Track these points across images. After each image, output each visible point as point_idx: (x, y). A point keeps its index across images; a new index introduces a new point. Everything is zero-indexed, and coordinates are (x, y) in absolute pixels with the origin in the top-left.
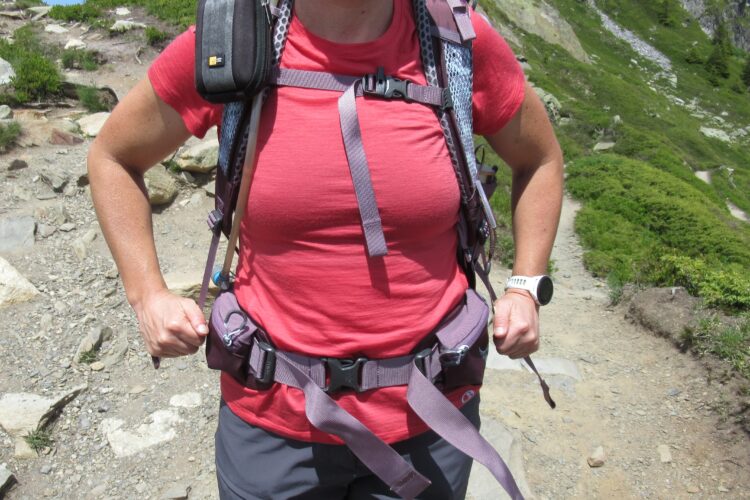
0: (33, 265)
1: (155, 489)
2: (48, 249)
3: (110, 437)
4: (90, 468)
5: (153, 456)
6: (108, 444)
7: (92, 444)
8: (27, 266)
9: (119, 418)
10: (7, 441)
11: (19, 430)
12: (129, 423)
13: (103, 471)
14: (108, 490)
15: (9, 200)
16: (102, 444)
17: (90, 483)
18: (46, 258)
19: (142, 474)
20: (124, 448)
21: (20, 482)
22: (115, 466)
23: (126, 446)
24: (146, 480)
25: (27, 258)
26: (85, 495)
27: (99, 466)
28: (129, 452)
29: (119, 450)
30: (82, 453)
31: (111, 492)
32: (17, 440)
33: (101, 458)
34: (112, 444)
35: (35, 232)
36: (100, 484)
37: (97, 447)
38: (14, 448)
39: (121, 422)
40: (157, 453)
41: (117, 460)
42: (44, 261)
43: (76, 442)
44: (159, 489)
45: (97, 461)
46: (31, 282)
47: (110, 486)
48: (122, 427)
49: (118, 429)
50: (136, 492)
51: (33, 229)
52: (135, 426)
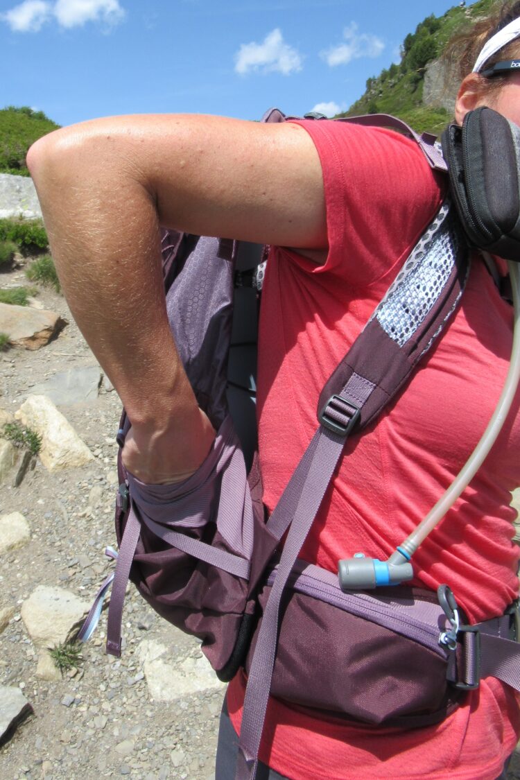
0: (92, 423)
1: (195, 766)
2: (110, 405)
3: (148, 670)
4: (118, 710)
5: (197, 710)
6: (144, 678)
7: (125, 673)
8: (86, 424)
9: (160, 642)
10: (31, 652)
11: (46, 639)
12: (172, 652)
13: (133, 717)
14: (137, 750)
15: (78, 347)
16: (138, 677)
17: (116, 733)
18: (106, 417)
19: (181, 735)
20: (162, 689)
21: (37, 714)
22: (149, 713)
23: (165, 685)
24: (185, 745)
25: (87, 414)
26: (109, 751)
27: (129, 709)
28: (168, 696)
29: (155, 688)
30: (112, 685)
31: (139, 754)
32: (41, 651)
33: (134, 698)
34: (149, 680)
35: (100, 384)
36: (130, 737)
37: (131, 680)
38: (37, 662)
39: (162, 649)
40: (201, 705)
41: (152, 704)
42: (103, 420)
43: (107, 667)
44: (200, 767)
45: (128, 699)
46: (87, 444)
47: (140, 745)
48: (163, 657)
49: (157, 659)
50: (171, 764)
51: (98, 381)
52: (180, 659)
